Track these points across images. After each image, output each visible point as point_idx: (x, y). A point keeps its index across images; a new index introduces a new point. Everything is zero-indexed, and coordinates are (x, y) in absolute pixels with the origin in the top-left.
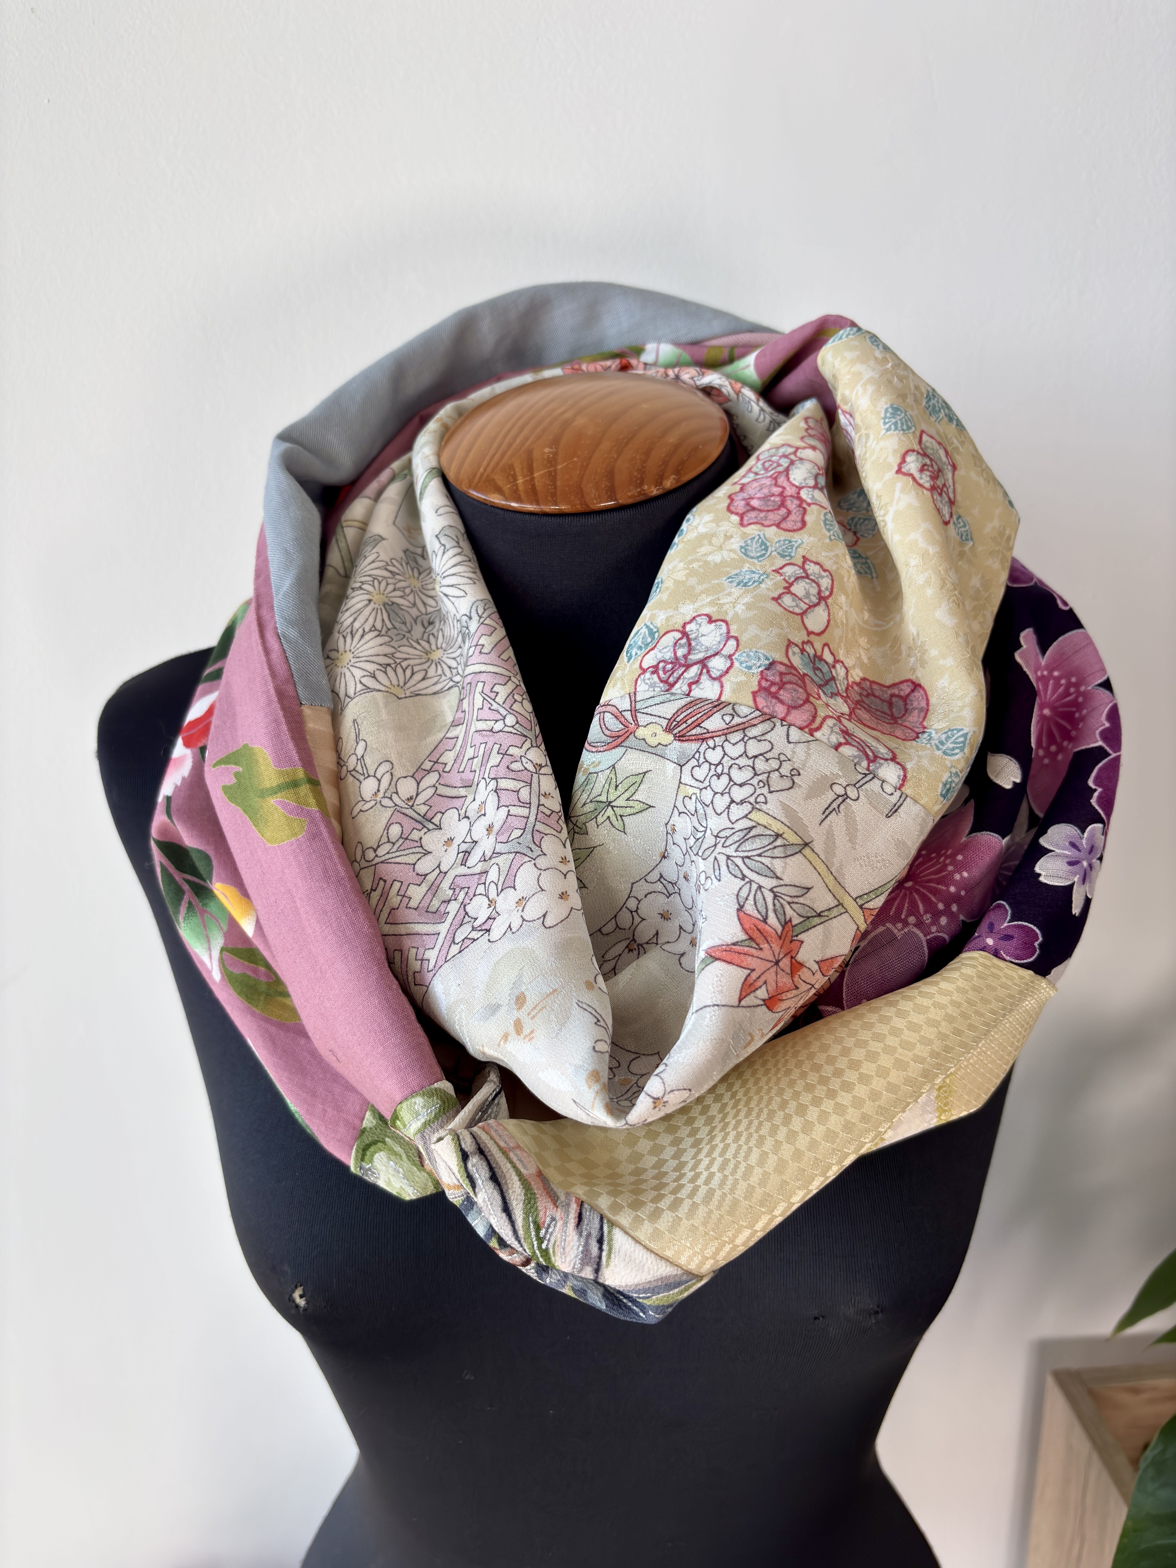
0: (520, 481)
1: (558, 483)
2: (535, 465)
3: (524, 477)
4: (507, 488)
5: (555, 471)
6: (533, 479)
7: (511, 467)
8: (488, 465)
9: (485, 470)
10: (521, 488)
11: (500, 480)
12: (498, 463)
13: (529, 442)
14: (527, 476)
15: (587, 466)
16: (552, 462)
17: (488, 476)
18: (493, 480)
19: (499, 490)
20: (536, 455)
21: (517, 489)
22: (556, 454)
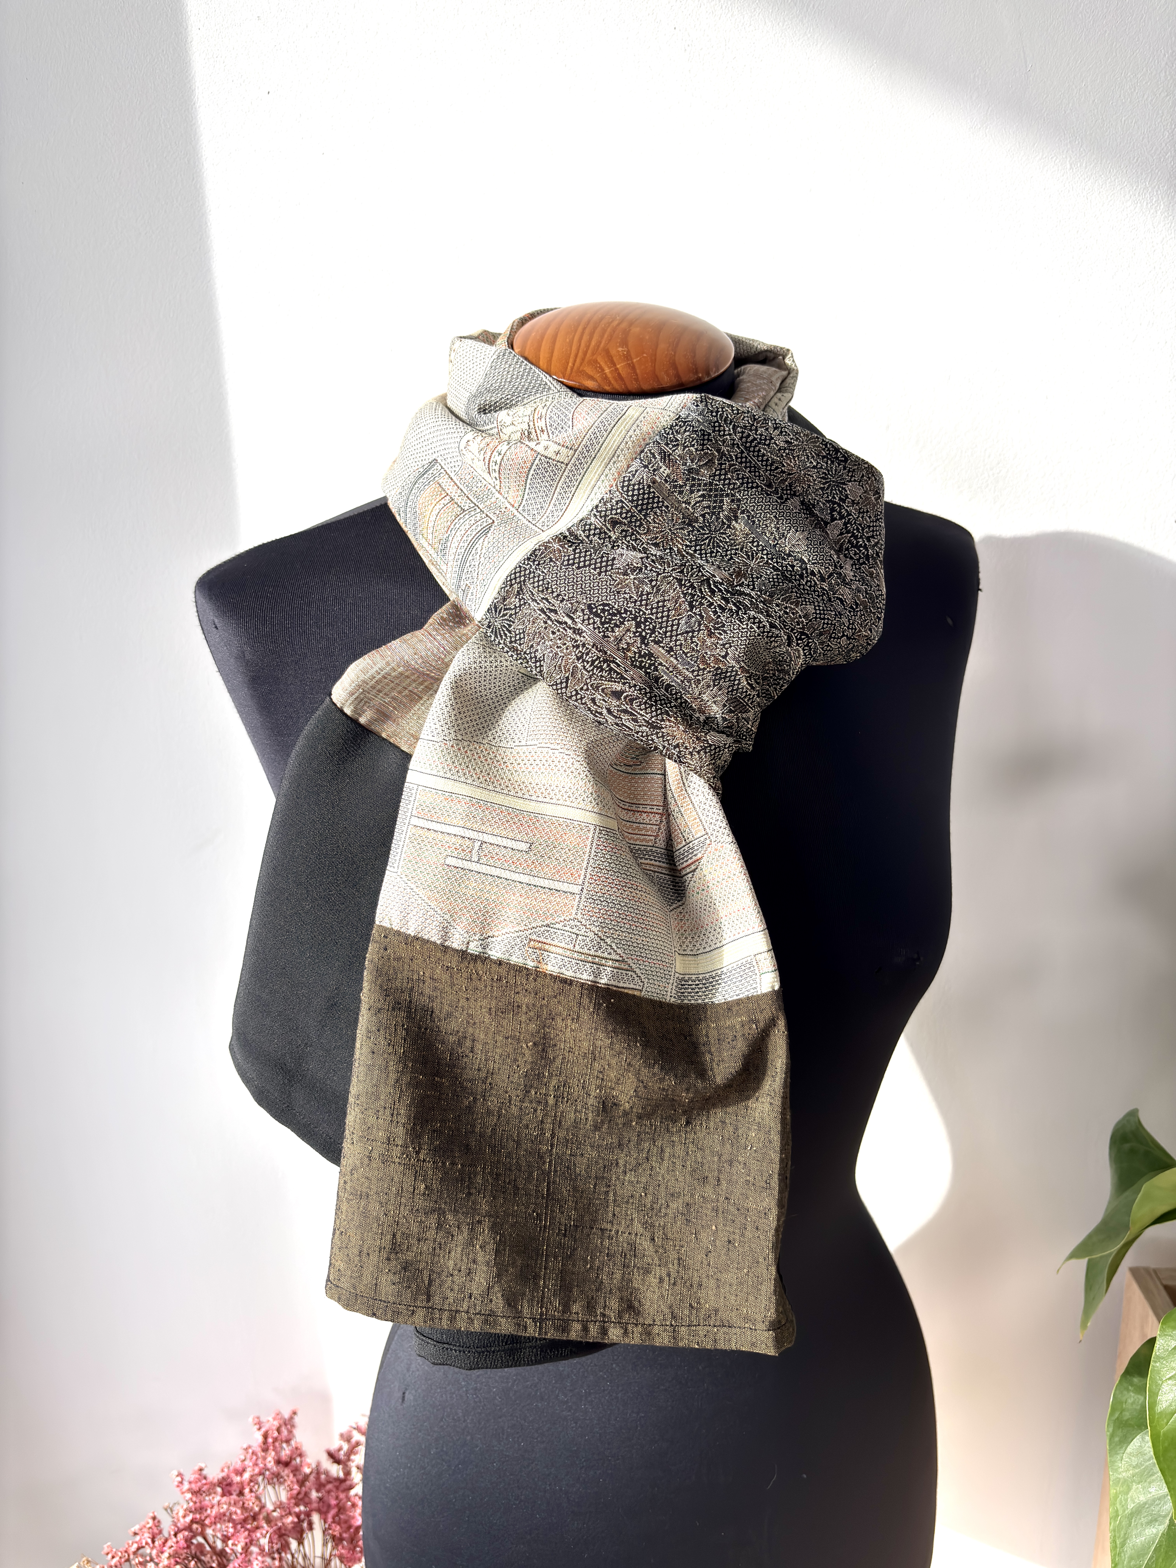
0: (607, 371)
1: (638, 371)
2: (615, 359)
3: (609, 368)
4: (597, 376)
5: (632, 362)
6: (617, 369)
7: (596, 362)
8: (575, 361)
9: (574, 365)
10: (609, 375)
11: (589, 371)
12: (583, 360)
13: (602, 344)
14: (611, 367)
15: (655, 359)
16: (627, 357)
17: (578, 369)
18: (583, 371)
19: (591, 378)
20: (613, 352)
21: (606, 376)
22: (628, 351)
